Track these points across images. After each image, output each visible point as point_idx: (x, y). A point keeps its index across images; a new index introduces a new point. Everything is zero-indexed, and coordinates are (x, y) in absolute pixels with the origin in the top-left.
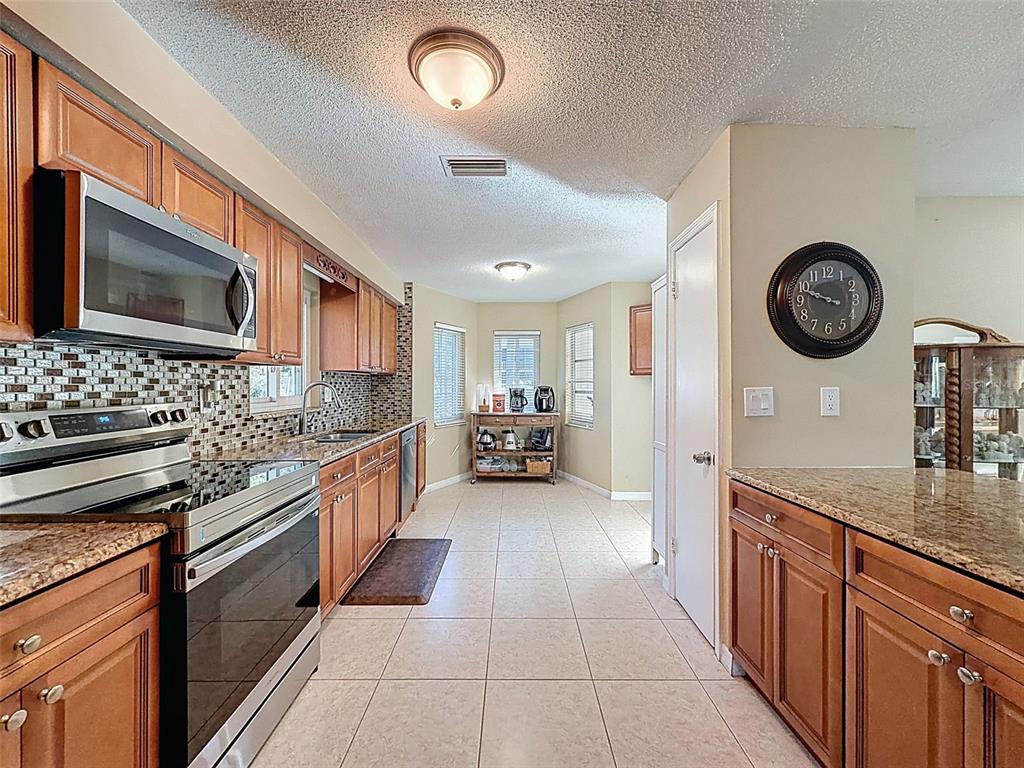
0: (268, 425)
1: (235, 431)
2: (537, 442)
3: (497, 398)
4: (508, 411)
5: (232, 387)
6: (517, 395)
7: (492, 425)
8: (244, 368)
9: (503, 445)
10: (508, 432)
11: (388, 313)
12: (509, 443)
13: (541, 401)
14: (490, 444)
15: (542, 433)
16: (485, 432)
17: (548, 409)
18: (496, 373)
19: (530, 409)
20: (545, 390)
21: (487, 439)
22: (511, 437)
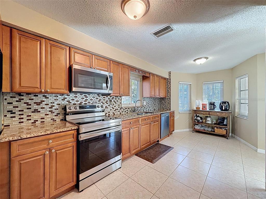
0: (127, 110)
1: (118, 110)
2: (221, 122)
3: (203, 105)
4: (208, 110)
5: (117, 101)
6: (212, 104)
7: (200, 114)
8: (120, 97)
9: (206, 121)
10: (208, 117)
11: (162, 81)
12: (208, 121)
13: (222, 107)
14: (200, 120)
15: (223, 119)
16: (198, 116)
17: (226, 110)
18: (204, 96)
19: (217, 109)
20: (225, 103)
21: (199, 119)
22: (209, 119)
